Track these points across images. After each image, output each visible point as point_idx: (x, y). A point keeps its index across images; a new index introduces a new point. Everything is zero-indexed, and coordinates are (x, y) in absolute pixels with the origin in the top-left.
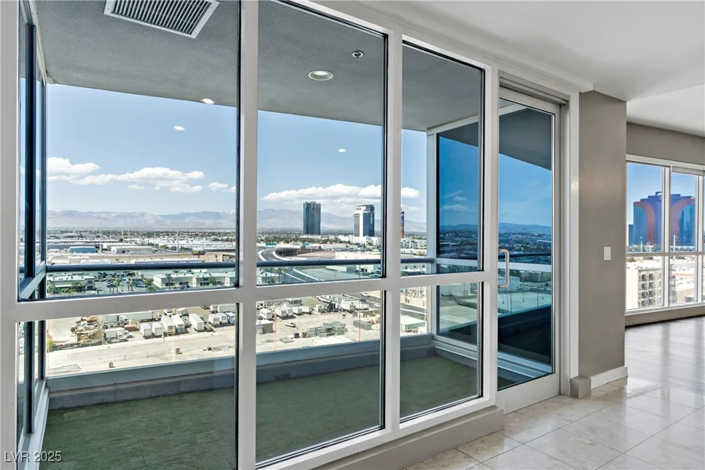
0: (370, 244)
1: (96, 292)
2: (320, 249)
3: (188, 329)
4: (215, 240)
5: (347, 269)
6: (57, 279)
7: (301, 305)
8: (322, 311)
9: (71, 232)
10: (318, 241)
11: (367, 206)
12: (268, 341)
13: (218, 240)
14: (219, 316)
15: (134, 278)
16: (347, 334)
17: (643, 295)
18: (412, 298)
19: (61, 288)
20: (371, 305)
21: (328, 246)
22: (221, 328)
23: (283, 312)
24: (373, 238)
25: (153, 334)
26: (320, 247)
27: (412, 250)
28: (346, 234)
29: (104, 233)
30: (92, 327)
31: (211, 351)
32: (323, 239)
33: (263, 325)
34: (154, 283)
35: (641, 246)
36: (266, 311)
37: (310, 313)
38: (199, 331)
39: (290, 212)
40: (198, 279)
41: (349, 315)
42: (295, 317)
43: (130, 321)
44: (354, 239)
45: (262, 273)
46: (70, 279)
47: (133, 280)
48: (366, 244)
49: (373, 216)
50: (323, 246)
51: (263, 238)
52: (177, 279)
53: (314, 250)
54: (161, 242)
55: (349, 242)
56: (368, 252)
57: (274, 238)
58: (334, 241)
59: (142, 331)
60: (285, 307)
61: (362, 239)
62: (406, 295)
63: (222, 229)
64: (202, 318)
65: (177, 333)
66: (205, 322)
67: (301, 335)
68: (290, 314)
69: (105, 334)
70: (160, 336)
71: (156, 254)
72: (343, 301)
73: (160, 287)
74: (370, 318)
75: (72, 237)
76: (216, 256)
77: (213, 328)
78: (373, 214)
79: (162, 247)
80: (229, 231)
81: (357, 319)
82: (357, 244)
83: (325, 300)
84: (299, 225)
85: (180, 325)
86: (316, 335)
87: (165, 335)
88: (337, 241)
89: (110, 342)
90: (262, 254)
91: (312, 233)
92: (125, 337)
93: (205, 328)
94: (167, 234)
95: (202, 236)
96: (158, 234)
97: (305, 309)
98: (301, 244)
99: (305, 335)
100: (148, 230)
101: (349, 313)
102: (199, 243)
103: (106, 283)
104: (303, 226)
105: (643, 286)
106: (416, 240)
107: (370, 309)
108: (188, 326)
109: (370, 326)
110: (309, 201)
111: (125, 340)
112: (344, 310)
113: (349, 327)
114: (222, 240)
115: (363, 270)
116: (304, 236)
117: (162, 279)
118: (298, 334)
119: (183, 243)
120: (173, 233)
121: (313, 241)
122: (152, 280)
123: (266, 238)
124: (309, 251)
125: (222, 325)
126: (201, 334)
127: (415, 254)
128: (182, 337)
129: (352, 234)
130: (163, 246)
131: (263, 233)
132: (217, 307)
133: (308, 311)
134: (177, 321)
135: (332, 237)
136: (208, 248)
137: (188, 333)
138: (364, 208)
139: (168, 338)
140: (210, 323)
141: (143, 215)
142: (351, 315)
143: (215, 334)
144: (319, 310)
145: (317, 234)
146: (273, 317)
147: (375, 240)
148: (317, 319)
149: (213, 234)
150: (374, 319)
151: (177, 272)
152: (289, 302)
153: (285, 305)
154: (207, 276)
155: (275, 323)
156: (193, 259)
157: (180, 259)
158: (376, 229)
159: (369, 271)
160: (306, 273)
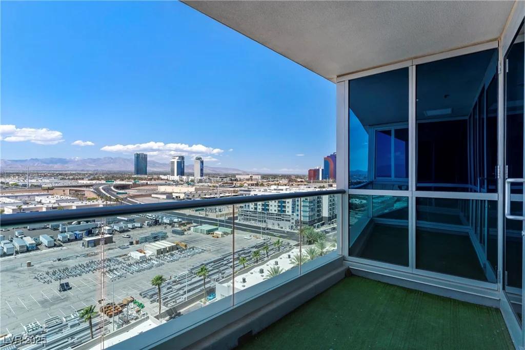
0: (182, 181)
2: (147, 184)
3: (39, 247)
4: (63, 179)
5: (166, 197)
7: (134, 222)
8: (150, 225)
10: (145, 179)
11: (179, 157)
12: (109, 249)
13: (65, 179)
14: (68, 235)
16: (168, 239)
17: (330, 205)
18: (210, 213)
20: (183, 219)
21: (153, 182)
22: (70, 243)
23: (121, 228)
24: (183, 177)
25: (5, 253)
26: (147, 183)
27: (209, 184)
28: (165, 175)
31: (60, 261)
32: (149, 177)
33: (105, 238)
34: (5, 213)
35: (328, 180)
36: (107, 228)
37: (141, 227)
38: (50, 247)
39: (124, 160)
40: (47, 208)
41: (169, 227)
42: (130, 231)
44: (171, 178)
45: (103, 202)
48: (179, 180)
49: (184, 163)
50: (149, 182)
51: (103, 177)
52: (28, 209)
53: (143, 185)
54: (11, 181)
55: (167, 180)
56: (181, 186)
57: (112, 177)
58: (157, 179)
61: (176, 178)
62: (206, 212)
63: (69, 171)
64: (52, 237)
65: (28, 250)
66: (55, 240)
67: (134, 242)
68: (126, 229)
70: (12, 255)
71: (7, 190)
72: (165, 218)
74: (183, 228)
76: (64, 191)
77: (62, 244)
78: (184, 162)
79: (12, 185)
80: (74, 172)
81: (174, 228)
82: (173, 181)
83: (152, 218)
84: (131, 168)
85: (32, 244)
86: (146, 241)
87: (17, 253)
88: (159, 179)
90: (103, 189)
91: (141, 174)
93: (55, 244)
94: (18, 174)
95: (51, 176)
96: (8, 175)
97: (139, 225)
98: (133, 181)
99: (137, 243)
101: (168, 226)
102: (48, 181)
104: (134, 169)
105: (330, 200)
106: (211, 178)
107: (183, 222)
108: (39, 244)
109: (184, 232)
110: (139, 153)
112: (166, 224)
113: (169, 234)
114: (69, 179)
115: (177, 197)
116: (135, 176)
117: (13, 210)
118: (132, 242)
119: (34, 181)
120: (23, 174)
121: (142, 179)
122: (3, 211)
123: (106, 178)
124: (139, 185)
125: (70, 241)
126: (51, 249)
127: (211, 187)
128: (32, 253)
129: (169, 174)
130: (14, 184)
131: (103, 174)
132: (65, 228)
133: (139, 226)
134: (29, 241)
135: (155, 176)
136: (56, 185)
137: (39, 249)
138: (178, 158)
139: (20, 255)
140: (59, 240)
142: (171, 227)
143: (65, 248)
144: (148, 225)
145: (144, 174)
146: (112, 232)
147: (184, 178)
148: (146, 231)
149: (61, 174)
150: (185, 228)
151: (28, 204)
152: (125, 220)
153: (122, 223)
154: (56, 205)
155: (115, 236)
156: (42, 193)
157: (30, 194)
158: (186, 171)
159: (182, 197)
160: (137, 201)
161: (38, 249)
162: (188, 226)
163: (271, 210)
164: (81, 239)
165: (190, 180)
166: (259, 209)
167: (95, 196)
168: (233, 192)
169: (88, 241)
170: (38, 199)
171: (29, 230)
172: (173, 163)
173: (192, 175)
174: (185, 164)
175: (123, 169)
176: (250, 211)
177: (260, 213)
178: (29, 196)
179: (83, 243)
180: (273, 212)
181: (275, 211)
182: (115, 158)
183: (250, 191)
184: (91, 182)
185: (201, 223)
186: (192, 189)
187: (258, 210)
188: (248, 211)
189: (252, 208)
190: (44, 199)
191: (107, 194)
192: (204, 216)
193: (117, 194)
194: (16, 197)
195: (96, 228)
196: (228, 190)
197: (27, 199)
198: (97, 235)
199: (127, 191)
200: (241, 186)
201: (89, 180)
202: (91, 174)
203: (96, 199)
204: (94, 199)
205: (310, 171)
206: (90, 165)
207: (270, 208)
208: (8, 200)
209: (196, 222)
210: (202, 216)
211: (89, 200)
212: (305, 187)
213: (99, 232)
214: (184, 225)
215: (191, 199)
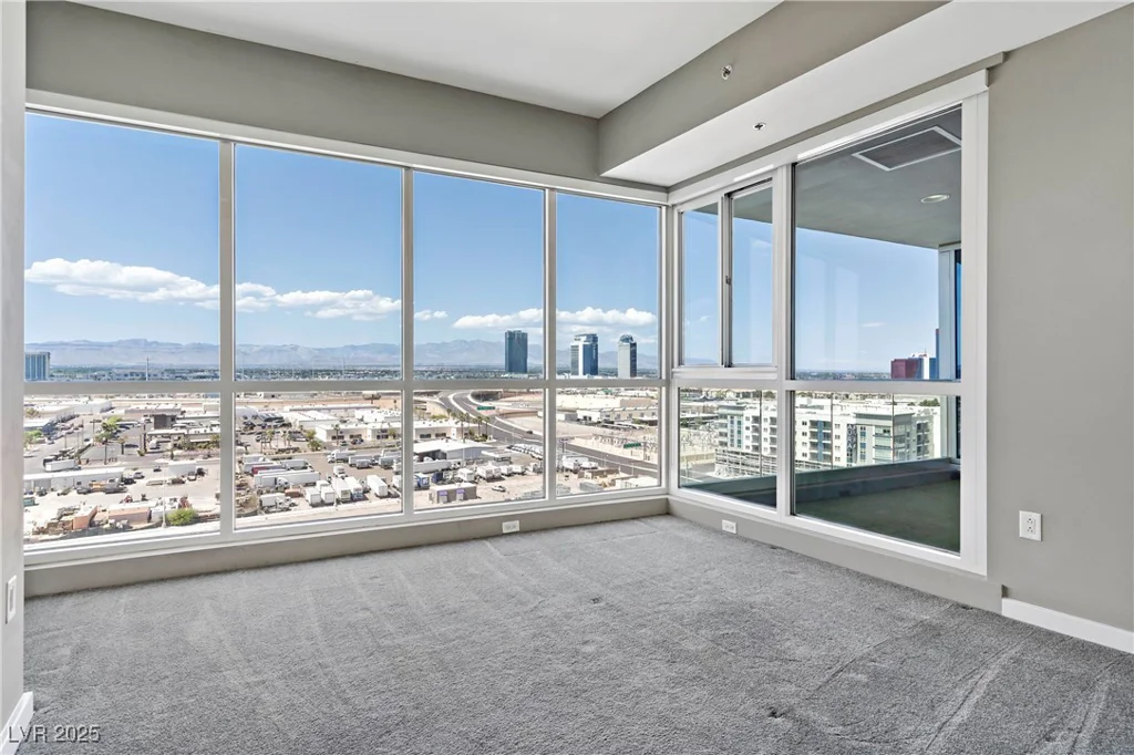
1: (243, 448)
2: (529, 392)
3: (367, 495)
5: (566, 416)
6: (192, 431)
7: (511, 463)
8: (538, 471)
9: (203, 371)
11: (588, 336)
15: (290, 429)
18: (653, 454)
19: (197, 443)
20: (601, 463)
23: (488, 472)
24: (596, 377)
25: (322, 501)
27: (648, 392)
28: (563, 372)
29: (246, 372)
30: (242, 492)
33: (464, 489)
34: (316, 436)
36: (465, 471)
37: (523, 474)
38: (382, 497)
39: (487, 344)
40: (374, 431)
41: (574, 477)
42: (504, 479)
43: (291, 484)
45: (456, 423)
46: (208, 431)
47: (290, 432)
49: (596, 349)
52: (347, 431)
53: (520, 393)
56: (592, 395)
59: (308, 497)
60: (491, 466)
62: (645, 450)
64: (384, 480)
65: (353, 499)
66: (389, 486)
68: (497, 475)
69: (261, 501)
70: (332, 504)
71: (317, 398)
72: (564, 457)
73: (325, 440)
74: (600, 480)
75: (204, 377)
76: (395, 402)
77: (398, 492)
78: (597, 346)
81: (584, 481)
83: (541, 457)
84: (499, 360)
85: (357, 490)
87: (338, 502)
89: (267, 512)
90: (454, 399)
91: (517, 371)
92: (287, 505)
93: (389, 493)
97: (517, 468)
100: (301, 368)
101: (573, 474)
103: (254, 437)
104: (504, 363)
107: (600, 469)
108: (367, 491)
110: (512, 330)
111: (288, 510)
112: (567, 470)
115: (585, 418)
116: (507, 375)
117: (328, 431)
120: (337, 372)
122: (314, 433)
124: (515, 394)
126: (384, 500)
127: (652, 398)
128: (359, 504)
129: (568, 372)
131: (452, 372)
133: (520, 470)
134: (352, 484)
138: (584, 338)
140: (394, 487)
141: (295, 348)
142: (576, 476)
144: (534, 470)
145: (523, 373)
146: (476, 479)
148: (531, 482)
150: (607, 480)
151: (345, 422)
152: (495, 459)
153: (490, 463)
154: (385, 426)
155: (478, 487)
156: (364, 405)
157: (348, 406)
158: (601, 365)
159: (594, 420)
160: (513, 422)
161: (366, 499)
162: (610, 477)
164: (427, 488)
166: (765, 449)
167: (439, 411)
168: (701, 409)
169: (438, 492)
170: (359, 414)
171: (351, 465)
172: (575, 349)
173: (615, 374)
174: (599, 351)
175: (486, 363)
176: (743, 454)
177: (767, 457)
178: (346, 409)
179: (430, 495)
182: (473, 342)
183: (742, 409)
185: (637, 474)
186: (613, 403)
187: (763, 453)
188: (737, 453)
189: (748, 447)
190: (367, 415)
191: (461, 409)
192: (641, 458)
193: (479, 409)
194: (329, 409)
195: (448, 469)
196: (690, 407)
197: (343, 413)
198: (451, 482)
199: (493, 404)
200: (719, 398)
203: (445, 417)
204: (442, 417)
205: (895, 363)
206: (429, 355)
208: (319, 416)
209: (626, 470)
210: (634, 458)
211: (434, 418)
212: (882, 401)
213: (453, 478)
214: (601, 474)
215: (612, 423)
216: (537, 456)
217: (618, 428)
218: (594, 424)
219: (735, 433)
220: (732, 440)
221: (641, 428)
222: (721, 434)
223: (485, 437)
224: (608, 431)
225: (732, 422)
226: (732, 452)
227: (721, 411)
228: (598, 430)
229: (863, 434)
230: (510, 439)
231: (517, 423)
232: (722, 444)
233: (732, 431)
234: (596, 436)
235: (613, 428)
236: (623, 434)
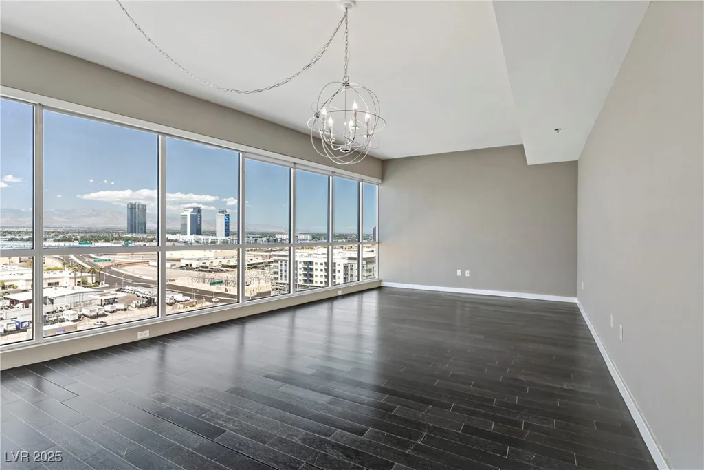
0: (197, 242)
4: (12, 239)
5: (172, 265)
7: (116, 302)
8: (139, 307)
10: (144, 240)
11: (194, 208)
13: (17, 240)
14: (4, 323)
18: (231, 288)
20: (191, 296)
22: (6, 337)
23: (93, 312)
24: (200, 237)
26: (145, 246)
28: (174, 233)
32: (148, 238)
33: (65, 327)
36: (71, 312)
37: (125, 310)
41: (169, 308)
42: (107, 315)
45: (70, 273)
48: (193, 241)
49: (201, 218)
50: (147, 244)
51: (78, 237)
55: (176, 241)
57: (93, 237)
60: (97, 306)
61: (189, 237)
62: (226, 285)
63: (24, 227)
68: (101, 313)
78: (201, 215)
82: (185, 242)
83: (144, 296)
84: (124, 224)
91: (137, 232)
97: (122, 306)
98: (123, 243)
104: (127, 226)
107: (191, 300)
110: (134, 202)
114: (22, 240)
115: (187, 265)
116: (128, 235)
121: (137, 240)
123: (82, 238)
125: (7, 333)
129: (179, 233)
131: (80, 232)
132: (3, 313)
133: (123, 308)
138: (192, 210)
142: (171, 307)
144: (136, 306)
145: (142, 233)
146: (78, 318)
147: (202, 238)
148: (132, 315)
149: (10, 233)
155: (82, 324)
158: (204, 228)
159: (194, 266)
160: (126, 271)
162: (198, 306)
163: (316, 282)
164: (26, 330)
165: (210, 241)
166: (300, 280)
167: (59, 265)
168: (268, 257)
172: (185, 217)
173: (214, 233)
174: (203, 218)
175: (111, 225)
176: (288, 284)
177: (302, 286)
180: (319, 284)
181: (321, 282)
184: (57, 244)
186: (209, 254)
187: (299, 283)
188: (284, 284)
191: (78, 261)
192: (223, 291)
193: (96, 261)
195: (53, 312)
196: (262, 255)
198: (54, 322)
199: (112, 257)
200: (281, 250)
201: (55, 241)
202: (60, 233)
203: (61, 269)
204: (56, 269)
206: (59, 219)
207: (315, 279)
210: (219, 291)
211: (49, 270)
214: (191, 305)
215: (207, 267)
216: (141, 295)
217: (210, 271)
218: (193, 269)
219: (283, 271)
220: (281, 276)
221: (228, 271)
222: (275, 273)
223: (98, 282)
224: (202, 274)
225: (281, 265)
226: (281, 284)
227: (276, 258)
228: (196, 273)
229: (351, 269)
230: (120, 282)
231: (129, 271)
232: (276, 279)
233: (281, 270)
234: (193, 277)
235: (206, 271)
236: (213, 275)
